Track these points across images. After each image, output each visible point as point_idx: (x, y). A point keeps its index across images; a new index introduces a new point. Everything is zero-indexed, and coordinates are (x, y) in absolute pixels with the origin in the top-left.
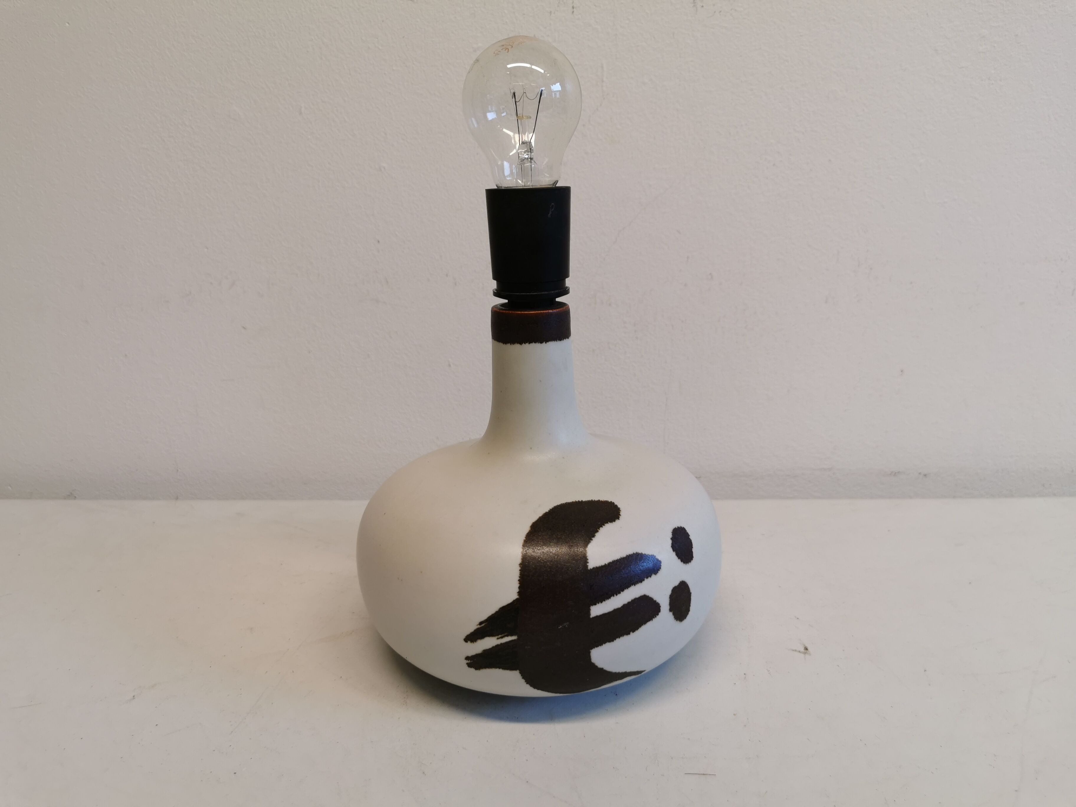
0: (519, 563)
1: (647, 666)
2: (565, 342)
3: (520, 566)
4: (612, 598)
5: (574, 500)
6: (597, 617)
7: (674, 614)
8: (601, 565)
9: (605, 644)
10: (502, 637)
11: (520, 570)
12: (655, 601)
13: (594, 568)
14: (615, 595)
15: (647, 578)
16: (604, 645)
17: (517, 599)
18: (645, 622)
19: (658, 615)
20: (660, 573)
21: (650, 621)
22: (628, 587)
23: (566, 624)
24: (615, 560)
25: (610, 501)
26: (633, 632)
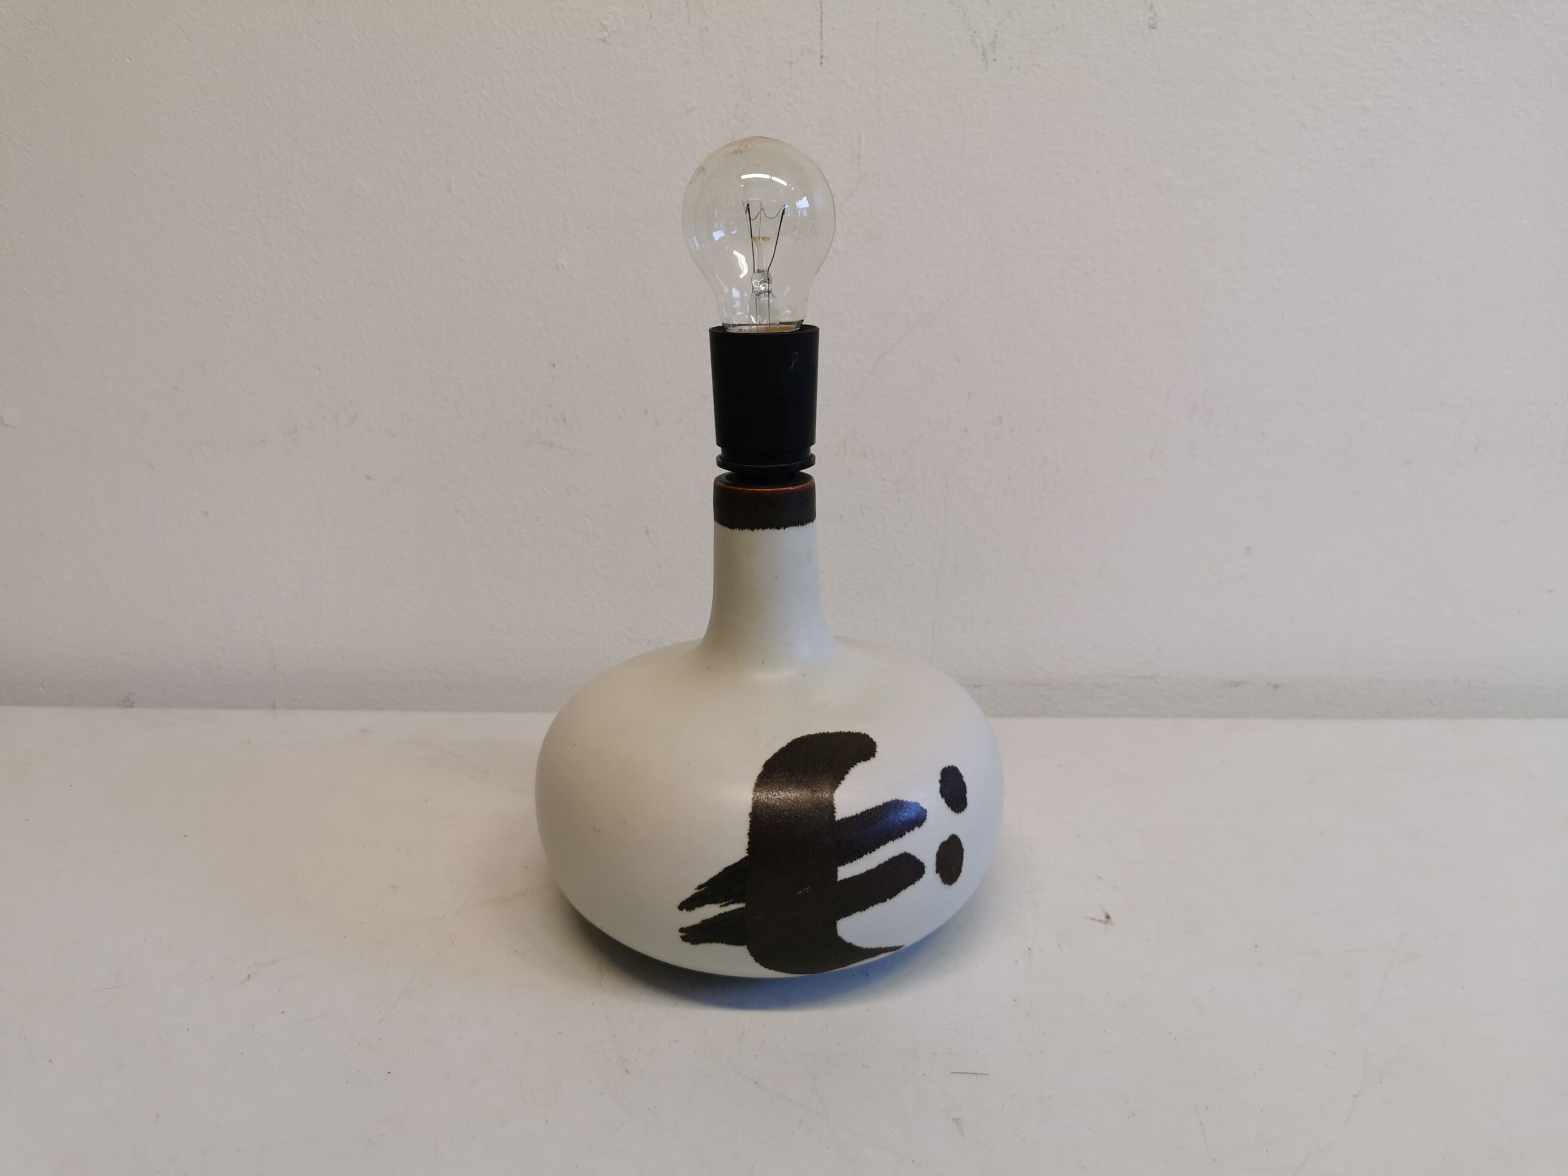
0: (749, 813)
1: (906, 939)
2: (809, 527)
3: (750, 816)
4: (865, 856)
5: (818, 732)
6: (845, 880)
7: (941, 876)
8: (851, 816)
9: (854, 913)
10: (726, 905)
11: (750, 821)
12: (919, 860)
13: (842, 819)
14: (868, 853)
15: (909, 831)
16: (853, 915)
17: (746, 857)
18: (905, 887)
19: (921, 877)
20: (925, 825)
21: (911, 884)
22: (884, 842)
23: (807, 889)
24: (869, 808)
25: (863, 733)
26: (890, 899)
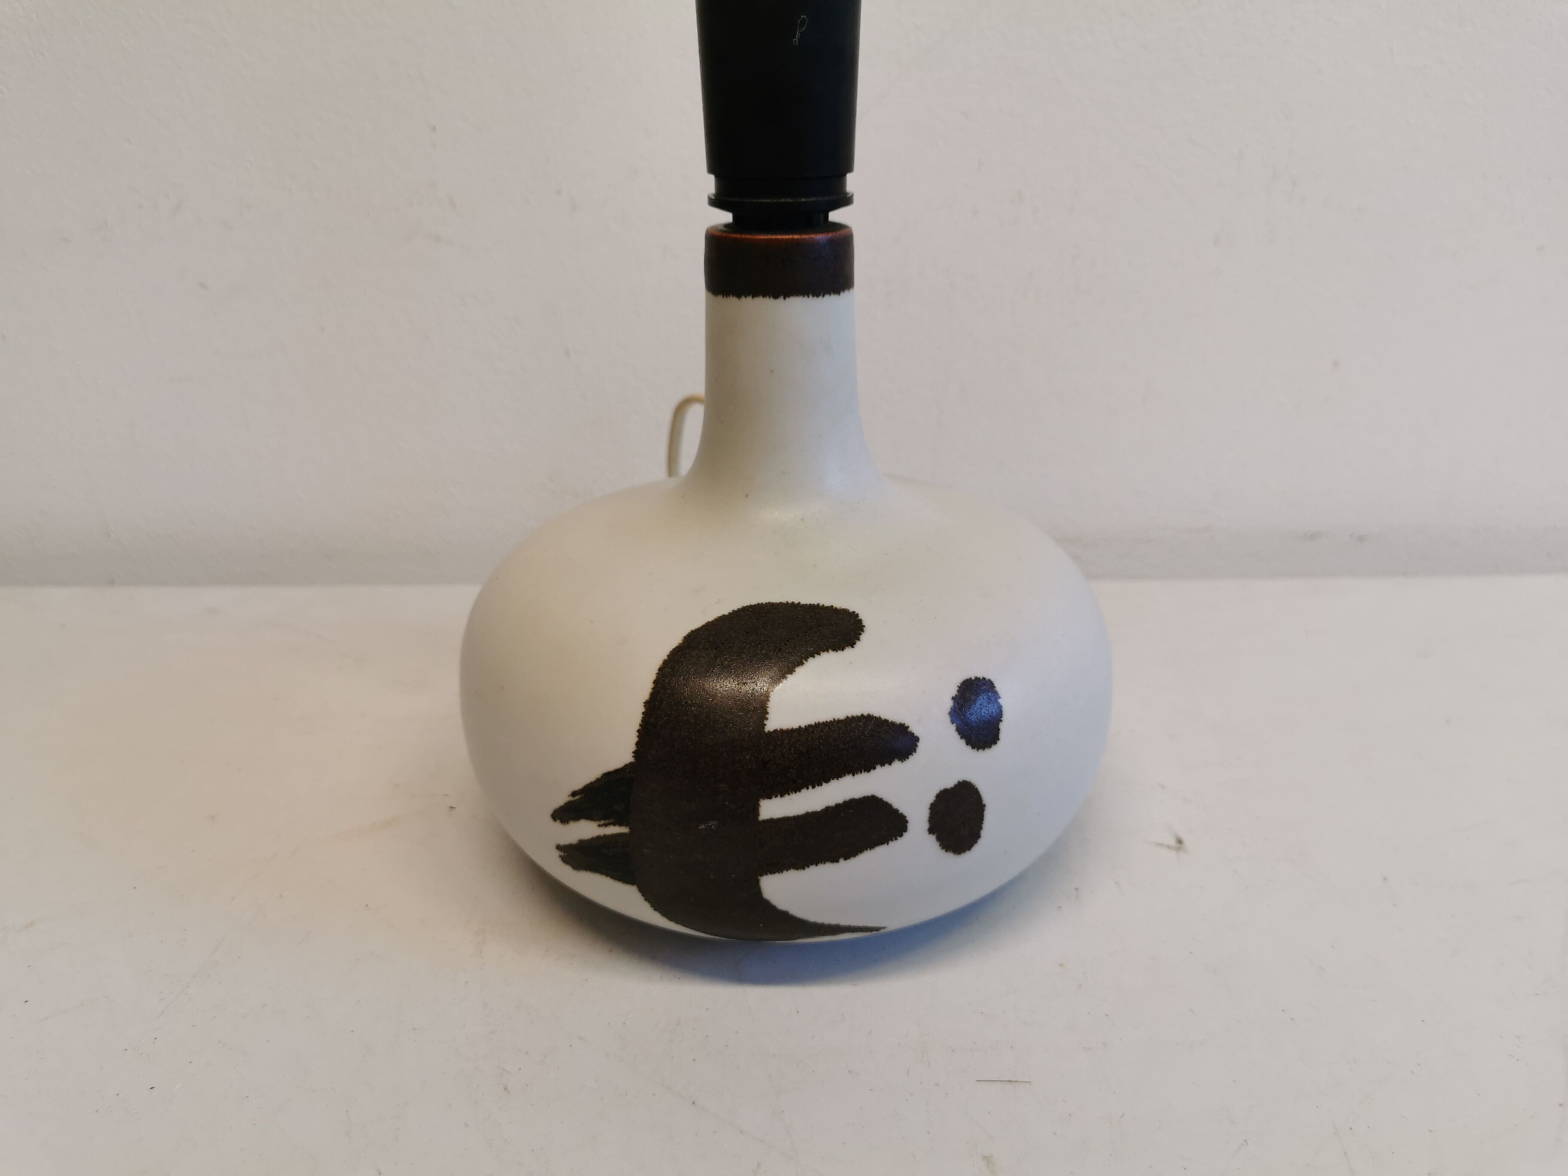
0: (644, 701)
1: (893, 922)
3: (645, 706)
4: (804, 791)
5: (784, 600)
6: (771, 821)
7: (938, 839)
8: (790, 728)
9: (787, 870)
10: (606, 825)
11: (643, 713)
12: (897, 811)
13: (776, 731)
14: (810, 787)
15: (882, 765)
16: (785, 873)
17: (631, 763)
18: (872, 845)
19: (901, 836)
20: (913, 760)
21: (882, 843)
22: (839, 775)
23: (713, 824)
24: (821, 722)
25: (851, 610)
26: (845, 859)
